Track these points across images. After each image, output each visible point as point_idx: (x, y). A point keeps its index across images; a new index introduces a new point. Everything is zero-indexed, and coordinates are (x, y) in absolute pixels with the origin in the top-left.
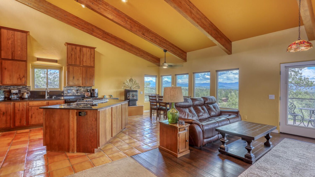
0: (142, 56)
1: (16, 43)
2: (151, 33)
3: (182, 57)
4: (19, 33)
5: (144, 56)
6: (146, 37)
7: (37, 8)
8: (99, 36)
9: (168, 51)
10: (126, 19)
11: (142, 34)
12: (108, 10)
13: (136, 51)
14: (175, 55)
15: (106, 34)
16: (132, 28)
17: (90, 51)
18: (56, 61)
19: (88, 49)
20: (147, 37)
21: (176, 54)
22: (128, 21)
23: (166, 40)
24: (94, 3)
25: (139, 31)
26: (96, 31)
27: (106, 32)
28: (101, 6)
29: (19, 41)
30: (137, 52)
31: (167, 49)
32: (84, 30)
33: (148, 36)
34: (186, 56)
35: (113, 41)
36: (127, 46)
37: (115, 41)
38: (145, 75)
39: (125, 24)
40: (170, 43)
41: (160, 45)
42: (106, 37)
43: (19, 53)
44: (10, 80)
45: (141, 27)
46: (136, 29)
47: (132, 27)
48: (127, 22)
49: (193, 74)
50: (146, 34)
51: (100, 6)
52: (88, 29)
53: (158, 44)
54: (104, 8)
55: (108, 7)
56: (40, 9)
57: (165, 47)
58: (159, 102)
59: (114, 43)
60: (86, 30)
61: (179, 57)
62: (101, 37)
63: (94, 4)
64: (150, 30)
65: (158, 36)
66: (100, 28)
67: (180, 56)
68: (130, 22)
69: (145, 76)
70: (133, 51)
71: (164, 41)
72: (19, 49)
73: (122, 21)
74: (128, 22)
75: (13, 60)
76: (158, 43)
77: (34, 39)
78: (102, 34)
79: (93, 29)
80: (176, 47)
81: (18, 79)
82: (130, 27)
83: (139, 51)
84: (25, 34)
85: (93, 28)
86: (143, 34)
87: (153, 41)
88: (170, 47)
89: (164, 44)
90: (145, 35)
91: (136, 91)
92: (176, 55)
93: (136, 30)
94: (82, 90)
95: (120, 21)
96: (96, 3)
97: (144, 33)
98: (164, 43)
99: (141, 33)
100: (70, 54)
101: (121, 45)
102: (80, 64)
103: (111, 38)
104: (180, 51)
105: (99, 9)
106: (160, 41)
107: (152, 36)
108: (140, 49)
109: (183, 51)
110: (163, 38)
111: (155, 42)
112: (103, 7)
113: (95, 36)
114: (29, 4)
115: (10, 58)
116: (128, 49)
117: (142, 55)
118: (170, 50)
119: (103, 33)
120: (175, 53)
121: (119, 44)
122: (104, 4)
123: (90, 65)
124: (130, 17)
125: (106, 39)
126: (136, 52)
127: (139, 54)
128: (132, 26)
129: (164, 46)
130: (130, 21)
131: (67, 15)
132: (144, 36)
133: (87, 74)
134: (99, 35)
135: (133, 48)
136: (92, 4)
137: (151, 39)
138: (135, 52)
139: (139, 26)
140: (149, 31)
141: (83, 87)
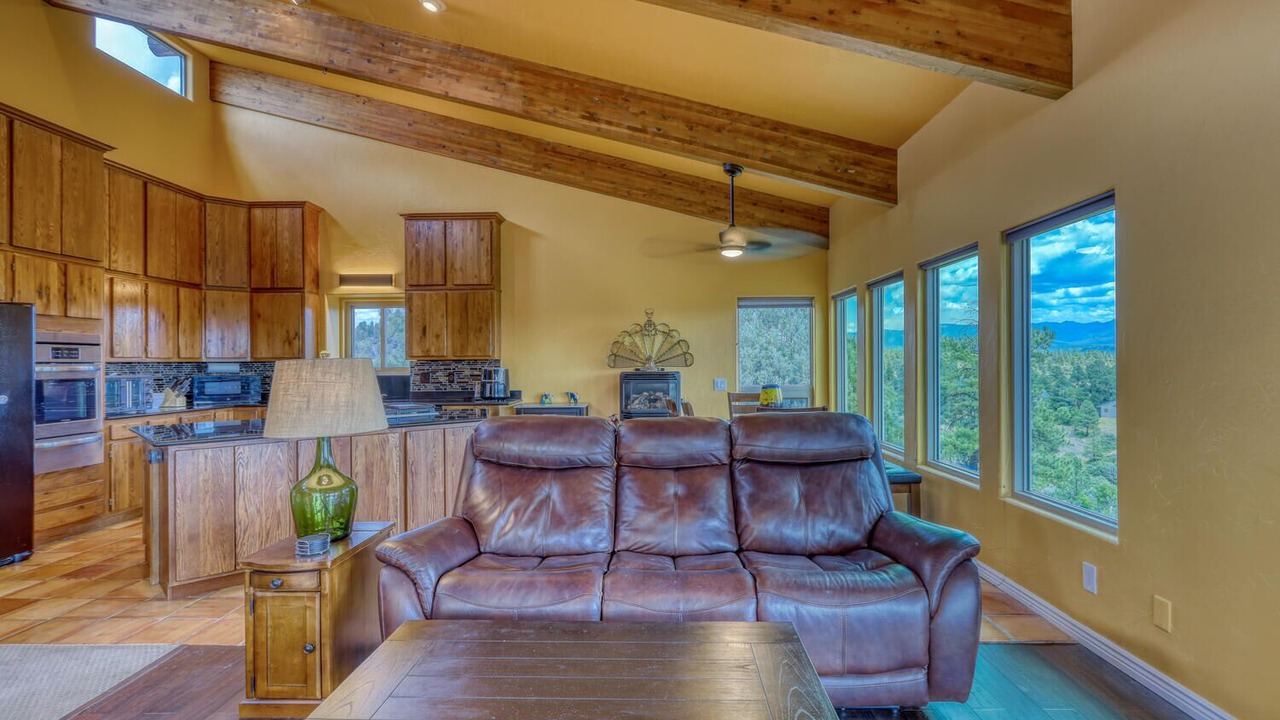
0: (721, 213)
1: (279, 240)
2: (632, 100)
3: (861, 184)
4: (286, 211)
6: (604, 126)
7: (339, 125)
8: (521, 164)
9: (750, 166)
10: (505, 73)
11: (584, 117)
12: (428, 65)
13: (683, 196)
14: (800, 178)
15: (546, 150)
16: (531, 104)
17: (475, 228)
18: (386, 280)
19: (469, 222)
20: (609, 123)
21: (809, 171)
22: (511, 80)
23: (728, 112)
24: (376, 57)
25: (567, 109)
26: (513, 148)
27: (549, 143)
28: (401, 59)
29: (286, 234)
30: (691, 199)
31: (737, 160)
32: (469, 157)
33: (614, 121)
34: (892, 170)
35: (576, 174)
36: (638, 179)
37: (583, 173)
38: (740, 300)
39: (497, 95)
40: (763, 122)
42: (548, 162)
43: (286, 269)
44: (268, 345)
46: (552, 105)
47: (531, 100)
48: (509, 84)
49: (920, 273)
50: (604, 113)
51: (396, 58)
52: (481, 148)
54: (412, 62)
55: (429, 53)
56: (344, 126)
59: (579, 179)
60: (476, 154)
61: (827, 185)
62: (527, 166)
63: (373, 60)
64: (626, 90)
65: (677, 106)
66: (524, 134)
67: (840, 179)
68: (522, 83)
70: (670, 197)
71: (720, 121)
72: (287, 256)
73: (486, 89)
74: (513, 86)
75: (273, 289)
76: (682, 141)
77: (334, 222)
78: (533, 153)
79: (499, 146)
80: (805, 132)
81: (284, 342)
82: (524, 103)
84: (298, 211)
85: (500, 140)
86: (591, 117)
87: (649, 137)
88: (758, 144)
89: (718, 135)
90: (598, 120)
91: (670, 376)
92: (807, 180)
93: (550, 108)
94: (467, 372)
95: (476, 91)
96: (380, 54)
97: (591, 110)
98: (719, 129)
99: (577, 114)
100: (414, 251)
101: (613, 183)
102: (446, 282)
103: (569, 162)
104: (834, 150)
105: (391, 71)
106: (691, 129)
107: (643, 113)
108: (705, 180)
109: (862, 146)
110: (707, 110)
112: (406, 61)
113: (509, 169)
114: (318, 120)
115: (269, 286)
116: (644, 191)
117: (719, 209)
118: (767, 161)
119: (537, 152)
120: (804, 170)
121: (604, 181)
122: (409, 47)
123: (475, 282)
124: (521, 61)
125: (547, 170)
127: (704, 204)
128: (529, 95)
129: (715, 145)
130: (522, 79)
131: (414, 122)
132: (594, 124)
133: (467, 314)
134: (520, 160)
135: (669, 183)
136: (369, 61)
137: (637, 126)
138: (681, 199)
139: (565, 85)
140: (622, 92)
141: (469, 364)
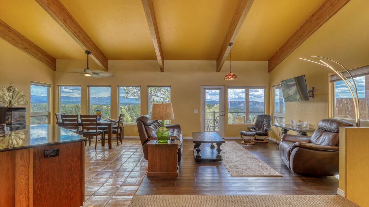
2: (74, 22)
5: (31, 51)
9: (92, 54)
14: (98, 60)
16: (49, 5)
20: (69, 26)
25: (59, 14)
30: (18, 41)
31: (90, 51)
34: (107, 64)
38: (31, 82)
40: (94, 44)
41: (84, 43)
45: (62, 8)
49: (117, 87)
50: (68, 22)
53: (81, 41)
57: (89, 48)
58: (82, 123)
61: (101, 64)
65: (82, 30)
67: (103, 63)
69: (31, 84)
71: (88, 39)
80: (99, 50)
82: (48, 3)
83: (22, 40)
86: (65, 21)
87: (77, 36)
88: (93, 49)
89: (88, 43)
90: (66, 23)
91: (24, 109)
97: (65, 19)
98: (88, 41)
99: (61, 18)
104: (102, 56)
106: (84, 38)
107: (76, 28)
109: (105, 57)
110: (86, 35)
111: (78, 38)
118: (94, 53)
120: (98, 58)
126: (16, 41)
129: (87, 45)
137: (74, 31)
140: (71, 18)
